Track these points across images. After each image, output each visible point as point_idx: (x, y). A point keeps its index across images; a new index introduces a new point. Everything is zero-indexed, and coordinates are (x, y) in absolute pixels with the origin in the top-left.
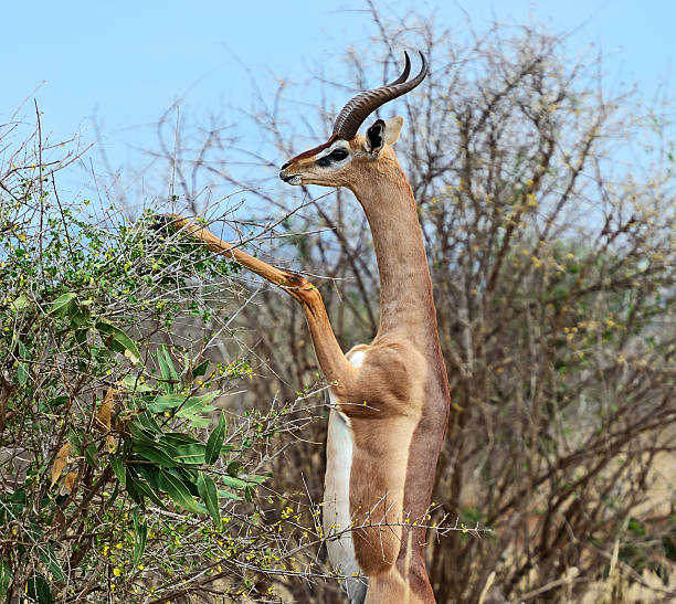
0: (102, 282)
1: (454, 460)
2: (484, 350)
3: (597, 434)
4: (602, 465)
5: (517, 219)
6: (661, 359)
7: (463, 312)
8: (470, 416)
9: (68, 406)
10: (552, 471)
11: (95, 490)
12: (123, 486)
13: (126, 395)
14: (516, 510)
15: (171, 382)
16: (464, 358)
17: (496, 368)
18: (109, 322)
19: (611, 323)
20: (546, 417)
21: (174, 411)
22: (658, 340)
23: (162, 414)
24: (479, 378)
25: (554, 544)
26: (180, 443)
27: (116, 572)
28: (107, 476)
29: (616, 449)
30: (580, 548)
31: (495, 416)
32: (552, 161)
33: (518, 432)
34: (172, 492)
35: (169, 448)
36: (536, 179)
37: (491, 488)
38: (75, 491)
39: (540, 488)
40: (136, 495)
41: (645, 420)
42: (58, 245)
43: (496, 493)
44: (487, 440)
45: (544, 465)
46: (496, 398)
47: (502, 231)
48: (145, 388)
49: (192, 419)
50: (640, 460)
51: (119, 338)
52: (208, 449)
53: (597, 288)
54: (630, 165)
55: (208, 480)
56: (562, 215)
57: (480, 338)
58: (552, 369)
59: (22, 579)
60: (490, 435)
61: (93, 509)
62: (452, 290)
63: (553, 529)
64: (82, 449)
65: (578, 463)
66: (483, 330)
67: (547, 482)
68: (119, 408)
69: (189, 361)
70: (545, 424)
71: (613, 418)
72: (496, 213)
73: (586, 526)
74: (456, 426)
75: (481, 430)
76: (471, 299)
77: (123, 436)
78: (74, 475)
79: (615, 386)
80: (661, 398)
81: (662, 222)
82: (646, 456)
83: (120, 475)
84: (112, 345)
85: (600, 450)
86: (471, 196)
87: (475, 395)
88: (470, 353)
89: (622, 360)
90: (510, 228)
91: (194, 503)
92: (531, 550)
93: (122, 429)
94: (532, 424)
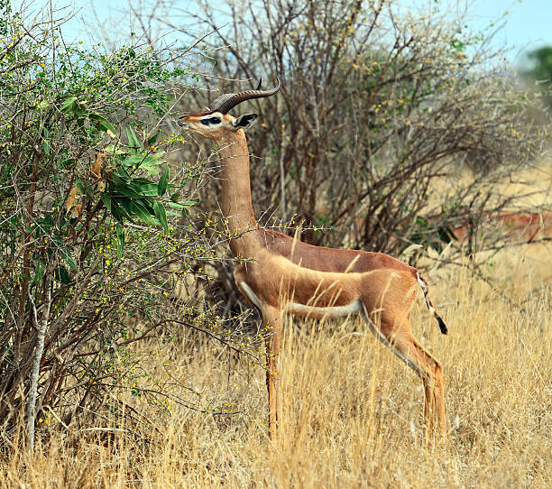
0: (93, 90)
1: (310, 187)
2: (326, 120)
3: (395, 168)
4: (400, 185)
5: (342, 42)
6: (433, 120)
7: (313, 98)
8: (319, 160)
9: (75, 165)
10: (369, 191)
11: (93, 215)
12: (109, 210)
13: (109, 157)
14: (349, 215)
15: (136, 148)
16: (314, 125)
17: (334, 131)
18: (97, 114)
19: (401, 101)
20: (364, 158)
21: (138, 165)
22: (430, 110)
23: (131, 167)
24: (324, 137)
25: (372, 235)
26: (142, 184)
27: (108, 262)
28: (100, 206)
29: (407, 176)
30: (388, 236)
31: (334, 159)
32: (362, 5)
33: (348, 168)
34: (139, 213)
35: (136, 188)
36: (353, 17)
37: (333, 203)
38: (81, 215)
39: (363, 201)
40: (118, 216)
41: (424, 158)
42: (65, 69)
43: (337, 205)
44: (330, 174)
45: (365, 187)
46: (334, 149)
47: (334, 48)
48: (120, 152)
49: (150, 169)
50: (421, 182)
51: (103, 123)
52: (159, 187)
53: (392, 81)
54: (409, 7)
55: (160, 205)
56: (370, 38)
57: (323, 113)
58: (367, 129)
59: (51, 269)
60: (332, 171)
61: (92, 225)
62: (305, 85)
63: (371, 225)
64: (84, 190)
65: (385, 185)
66: (325, 109)
67: (368, 197)
68: (105, 165)
69: (146, 135)
70: (365, 163)
71: (405, 157)
72: (330, 39)
73: (391, 222)
74: (311, 167)
75: (326, 168)
76: (317, 90)
77: (108, 181)
78: (80, 206)
79: (405, 138)
80: (434, 144)
81: (430, 40)
82: (426, 179)
83: (108, 205)
84: (100, 127)
85: (398, 177)
86: (315, 28)
87: (321, 147)
88: (318, 122)
89: (408, 123)
90: (339, 47)
91: (153, 220)
92: (359, 238)
93: (108, 177)
94: (356, 164)
